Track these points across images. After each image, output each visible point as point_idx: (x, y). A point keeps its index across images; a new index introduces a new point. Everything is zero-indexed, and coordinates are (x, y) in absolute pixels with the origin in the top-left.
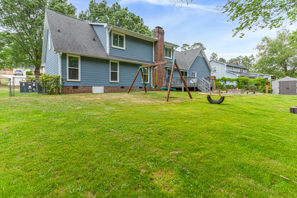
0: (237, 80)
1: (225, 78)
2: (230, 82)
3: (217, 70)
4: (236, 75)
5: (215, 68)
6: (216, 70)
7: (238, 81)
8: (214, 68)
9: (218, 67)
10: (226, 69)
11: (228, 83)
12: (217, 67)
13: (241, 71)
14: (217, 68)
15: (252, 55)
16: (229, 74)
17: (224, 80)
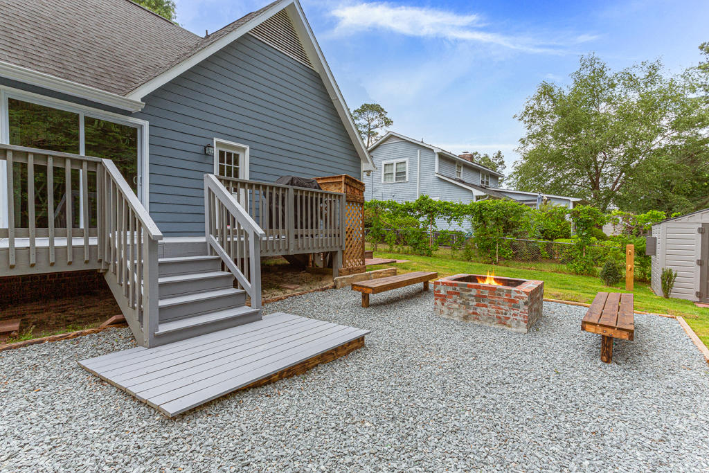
0: (479, 214)
1: (431, 201)
2: (449, 221)
3: (407, 173)
4: (471, 191)
5: (402, 166)
6: (404, 173)
7: (481, 217)
8: (399, 166)
9: (411, 163)
10: (437, 171)
11: (442, 224)
12: (407, 160)
13: (483, 182)
14: (407, 163)
15: (500, 153)
16: (447, 186)
17: (425, 207)
